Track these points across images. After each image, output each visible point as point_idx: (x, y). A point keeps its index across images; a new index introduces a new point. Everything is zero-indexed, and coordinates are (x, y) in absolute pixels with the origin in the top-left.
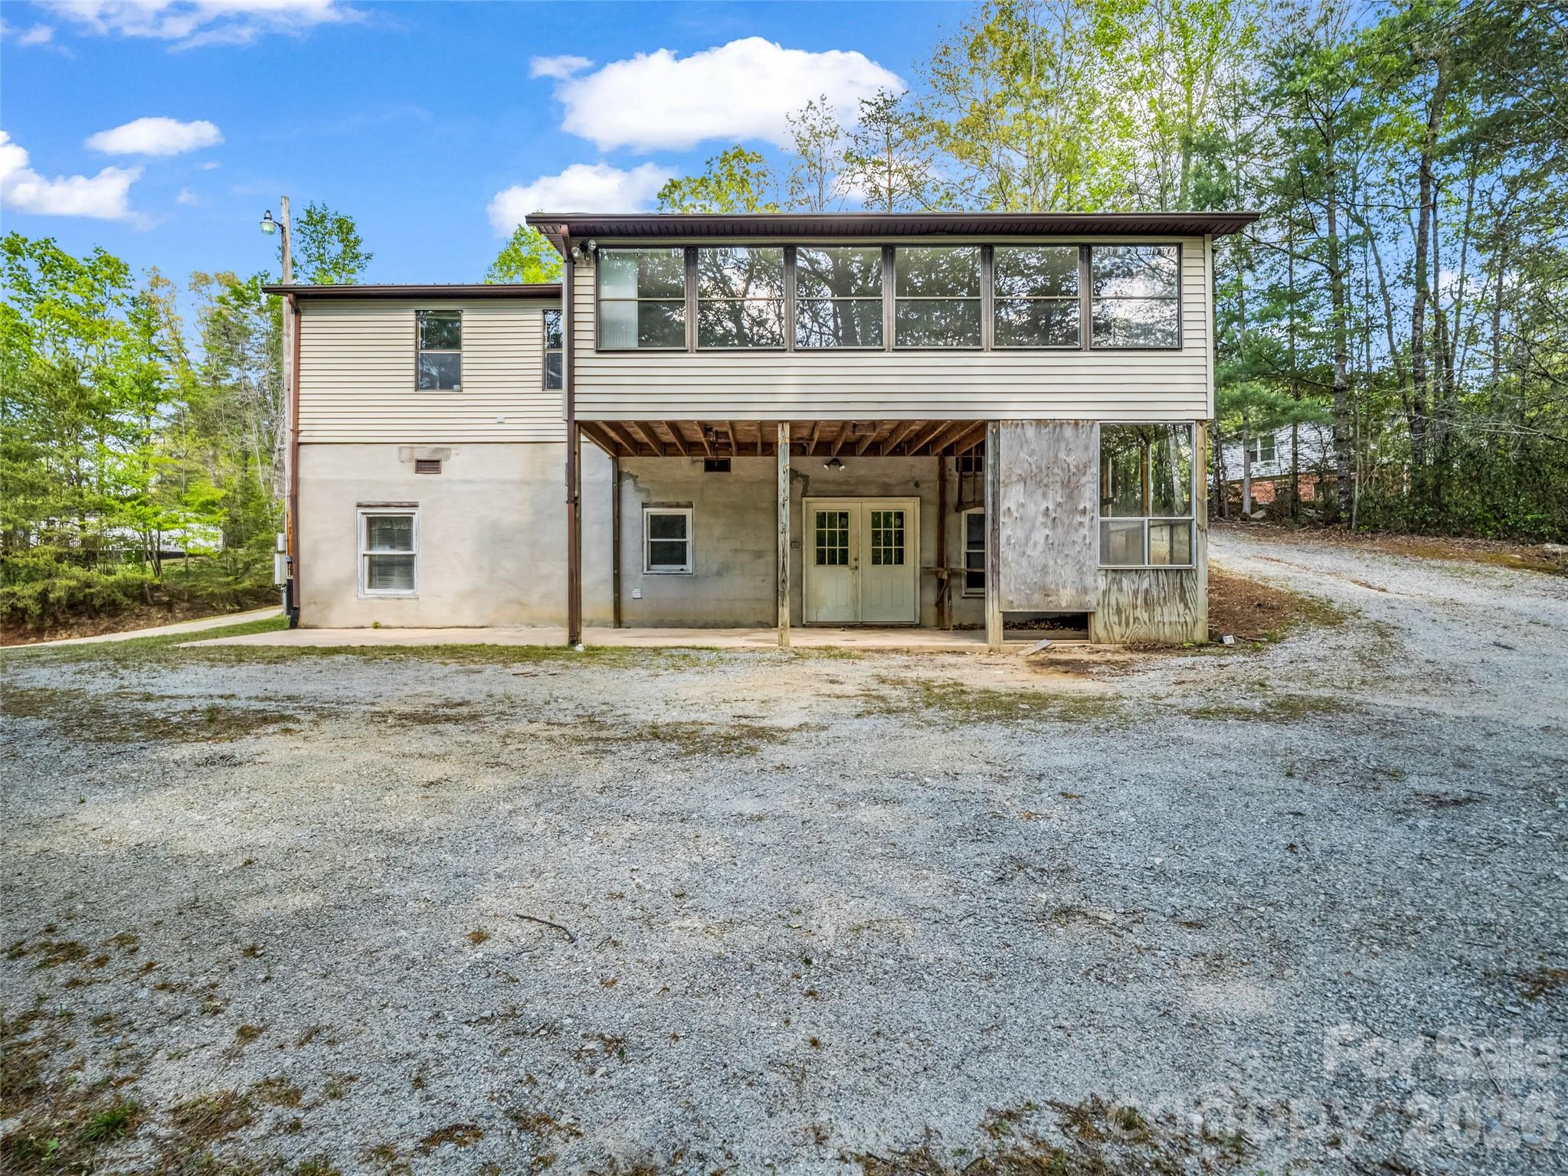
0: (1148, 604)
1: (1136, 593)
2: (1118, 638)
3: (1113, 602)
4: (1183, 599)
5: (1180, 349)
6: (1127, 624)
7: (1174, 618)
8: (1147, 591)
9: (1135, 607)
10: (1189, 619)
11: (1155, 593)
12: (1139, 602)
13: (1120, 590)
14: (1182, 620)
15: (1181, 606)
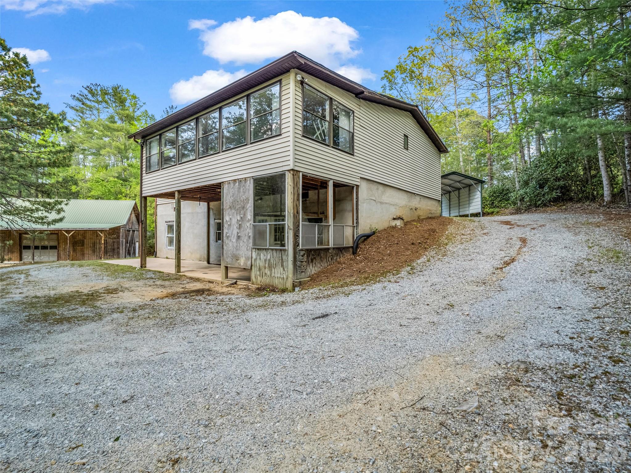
0: (270, 267)
1: (265, 260)
2: (259, 282)
3: (258, 265)
4: (282, 266)
5: (280, 135)
6: (262, 276)
7: (279, 275)
8: (269, 260)
9: (265, 268)
10: (285, 277)
11: (272, 261)
12: (267, 265)
13: (260, 259)
14: (282, 276)
15: (282, 269)
